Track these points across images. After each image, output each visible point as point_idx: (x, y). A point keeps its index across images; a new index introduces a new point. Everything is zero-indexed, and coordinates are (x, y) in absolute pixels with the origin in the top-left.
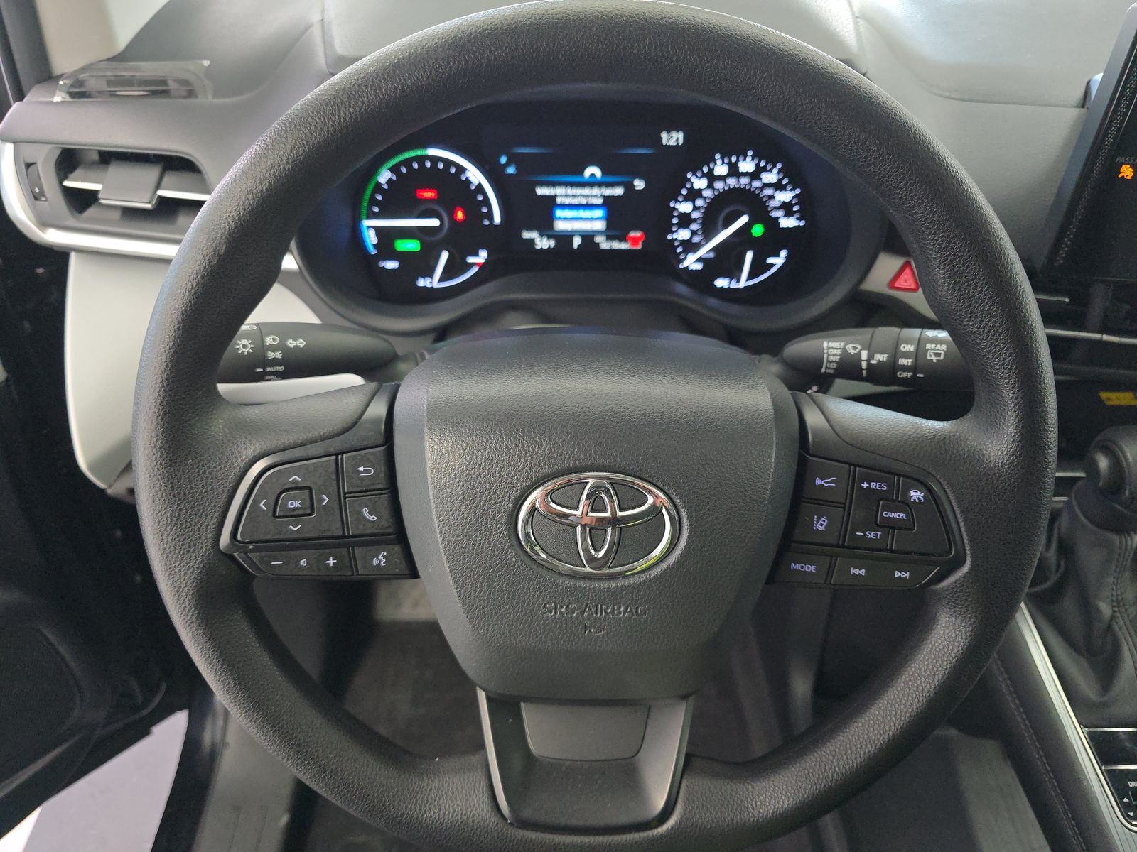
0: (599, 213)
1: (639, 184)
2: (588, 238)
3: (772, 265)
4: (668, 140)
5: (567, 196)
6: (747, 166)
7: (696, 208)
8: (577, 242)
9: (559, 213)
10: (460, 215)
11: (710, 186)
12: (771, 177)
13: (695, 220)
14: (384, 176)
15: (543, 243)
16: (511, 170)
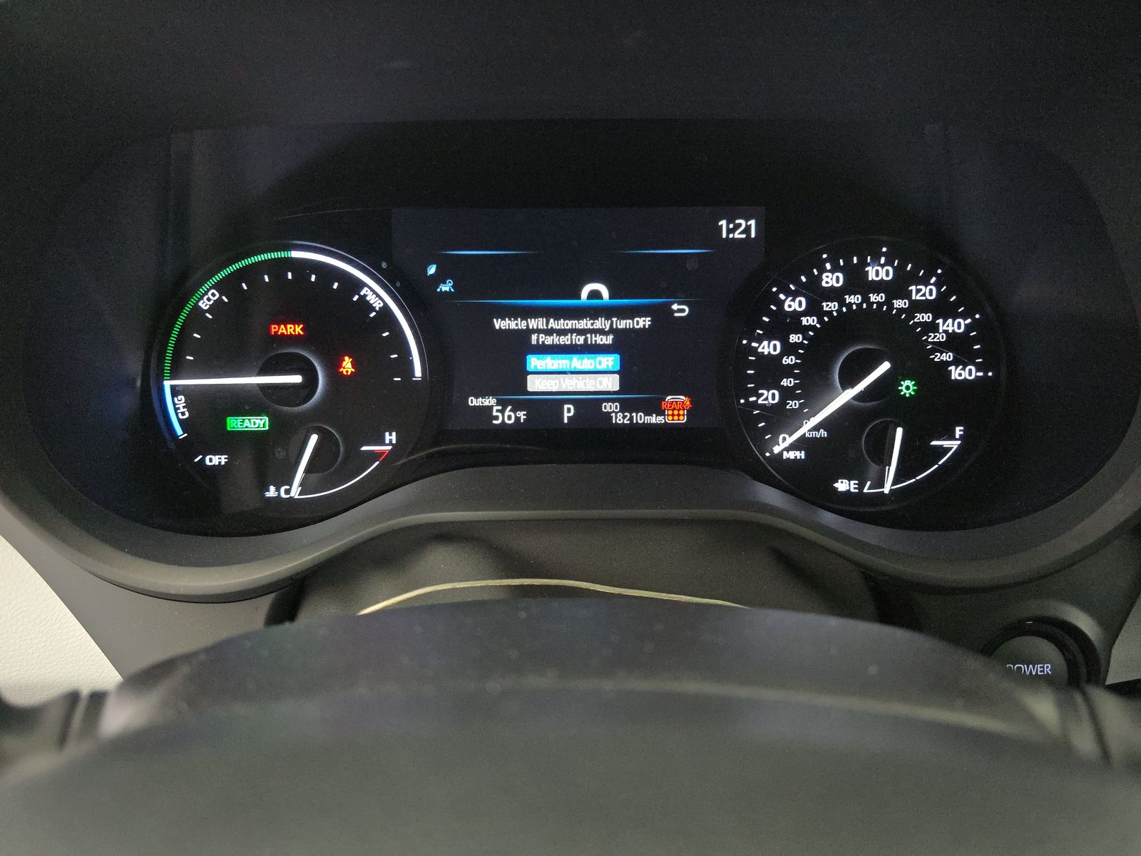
0: (610, 361)
1: (681, 310)
2: (589, 404)
3: (943, 451)
4: (729, 231)
5: (549, 332)
6: (879, 272)
7: (789, 349)
8: (568, 412)
9: (534, 362)
10: (347, 366)
11: (813, 309)
12: (926, 292)
13: (788, 371)
14: (207, 299)
15: (506, 417)
16: (446, 287)
